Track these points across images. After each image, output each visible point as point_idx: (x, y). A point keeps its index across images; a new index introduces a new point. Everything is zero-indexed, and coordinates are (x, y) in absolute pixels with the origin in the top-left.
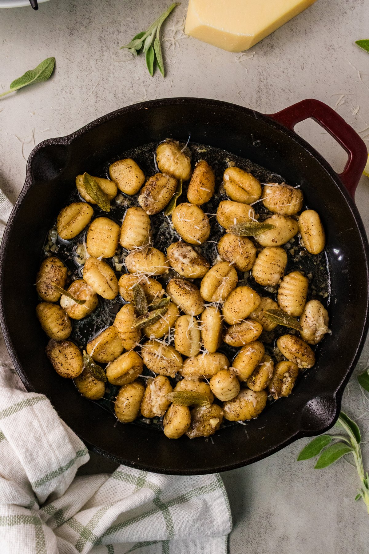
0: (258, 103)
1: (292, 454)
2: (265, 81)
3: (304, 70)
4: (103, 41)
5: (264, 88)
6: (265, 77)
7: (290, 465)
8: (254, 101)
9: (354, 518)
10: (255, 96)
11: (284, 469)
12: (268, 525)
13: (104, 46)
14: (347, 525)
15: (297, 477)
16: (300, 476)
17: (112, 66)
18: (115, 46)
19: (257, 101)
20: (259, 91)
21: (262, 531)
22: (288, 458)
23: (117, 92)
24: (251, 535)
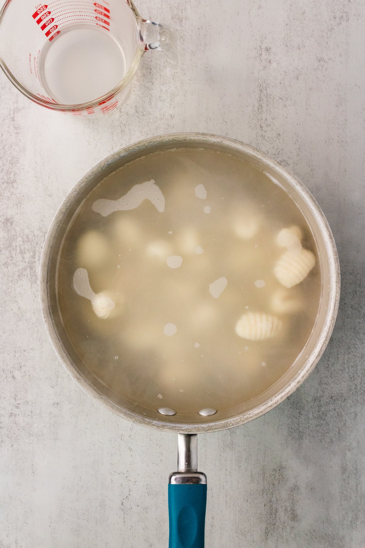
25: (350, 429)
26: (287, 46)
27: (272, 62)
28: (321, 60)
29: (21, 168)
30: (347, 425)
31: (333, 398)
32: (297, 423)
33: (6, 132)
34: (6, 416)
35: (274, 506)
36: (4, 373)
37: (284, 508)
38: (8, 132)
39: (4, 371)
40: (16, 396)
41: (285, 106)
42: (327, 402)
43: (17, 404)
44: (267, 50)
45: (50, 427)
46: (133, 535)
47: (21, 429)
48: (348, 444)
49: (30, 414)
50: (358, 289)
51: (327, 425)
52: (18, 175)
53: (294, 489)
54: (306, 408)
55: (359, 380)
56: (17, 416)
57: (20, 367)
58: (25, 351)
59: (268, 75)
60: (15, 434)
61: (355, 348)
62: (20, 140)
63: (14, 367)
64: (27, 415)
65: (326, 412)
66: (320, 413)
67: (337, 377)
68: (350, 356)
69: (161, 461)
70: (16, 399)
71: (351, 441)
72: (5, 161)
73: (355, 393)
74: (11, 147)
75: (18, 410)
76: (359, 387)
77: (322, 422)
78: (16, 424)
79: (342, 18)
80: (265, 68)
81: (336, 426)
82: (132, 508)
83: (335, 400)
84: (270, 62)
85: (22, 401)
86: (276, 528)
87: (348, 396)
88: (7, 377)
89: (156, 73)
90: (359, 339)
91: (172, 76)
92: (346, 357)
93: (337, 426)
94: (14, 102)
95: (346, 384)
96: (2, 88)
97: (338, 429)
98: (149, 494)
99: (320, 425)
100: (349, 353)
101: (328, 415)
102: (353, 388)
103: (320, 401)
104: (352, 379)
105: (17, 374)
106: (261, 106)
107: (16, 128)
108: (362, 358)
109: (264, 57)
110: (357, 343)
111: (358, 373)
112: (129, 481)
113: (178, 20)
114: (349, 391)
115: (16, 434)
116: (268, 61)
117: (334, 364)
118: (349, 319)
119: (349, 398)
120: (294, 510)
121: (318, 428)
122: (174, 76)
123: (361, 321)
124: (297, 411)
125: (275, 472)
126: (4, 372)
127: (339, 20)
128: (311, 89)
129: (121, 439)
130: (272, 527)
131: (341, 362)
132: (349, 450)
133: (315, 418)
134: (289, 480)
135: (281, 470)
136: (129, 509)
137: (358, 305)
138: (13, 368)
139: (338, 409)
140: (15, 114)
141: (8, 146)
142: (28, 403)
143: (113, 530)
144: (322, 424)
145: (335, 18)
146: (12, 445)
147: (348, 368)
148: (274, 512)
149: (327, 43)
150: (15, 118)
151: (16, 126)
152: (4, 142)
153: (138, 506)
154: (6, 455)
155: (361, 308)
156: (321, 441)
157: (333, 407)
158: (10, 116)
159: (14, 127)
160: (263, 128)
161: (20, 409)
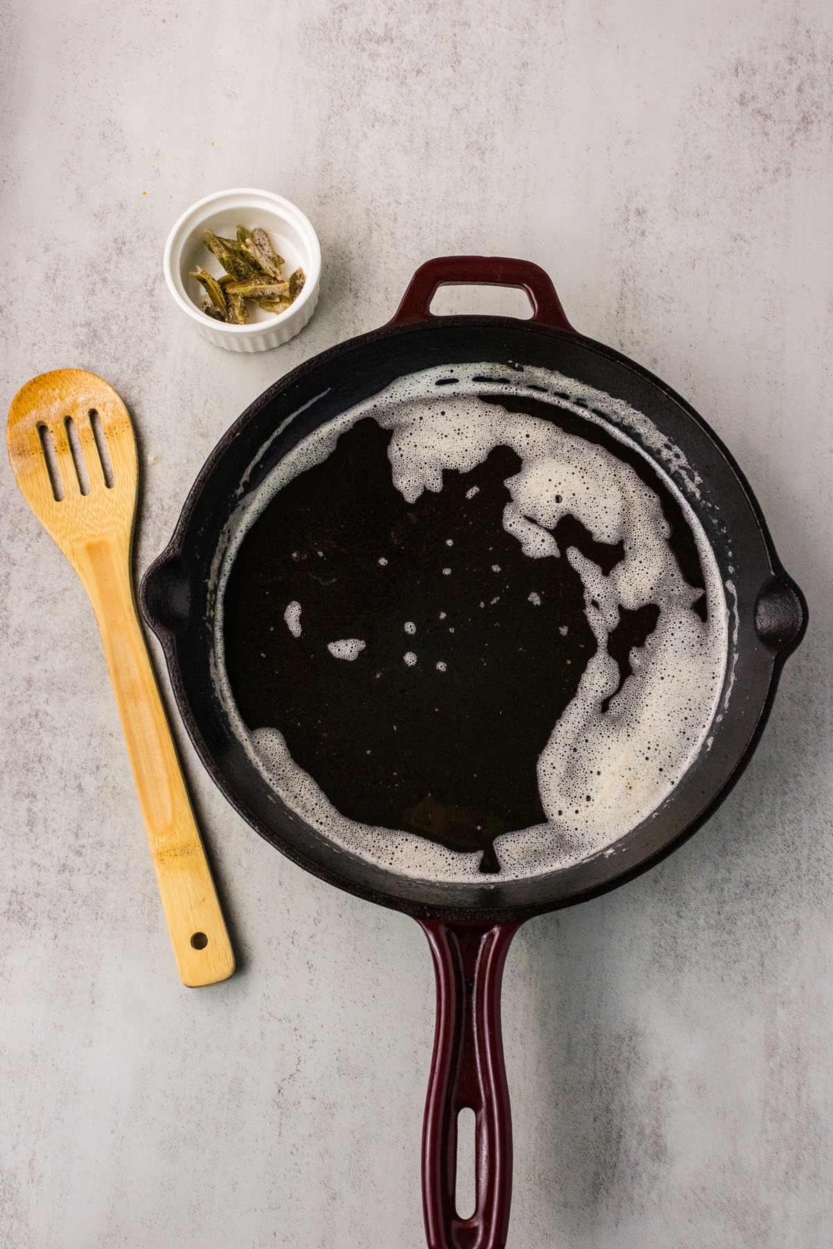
0: (620, 315)
1: (678, 916)
2: (631, 284)
3: (695, 269)
4: (372, 215)
5: (630, 293)
6: (631, 277)
7: (674, 938)
8: (613, 312)
9: (799, 1049)
10: (615, 305)
11: (662, 943)
12: (633, 1054)
13: (373, 222)
14: (784, 1063)
15: (687, 963)
16: (693, 960)
17: (384, 253)
18: (391, 223)
19: (618, 313)
20: (622, 296)
21: (622, 1067)
22: (671, 924)
23: (389, 290)
24: (599, 1074)
25: (786, 958)
26: (676, 210)
27: (647, 234)
28: (739, 238)
29: (154, 379)
30: (779, 947)
31: (751, 887)
32: (673, 935)
33: (135, 314)
34: (52, 869)
35: (616, 1121)
36: (61, 778)
37: (636, 1129)
38: (139, 314)
39: (61, 773)
40: (79, 828)
41: (668, 312)
42: (736, 894)
43: (80, 847)
44: (639, 213)
45: (143, 902)
46: (296, 1167)
47: (80, 902)
48: (780, 991)
49: (103, 870)
50: (804, 662)
51: (736, 945)
52: (147, 393)
53: (662, 1086)
54: (693, 904)
55: (806, 852)
56: (75, 872)
57: (98, 767)
58: (111, 735)
59: (638, 256)
60: (64, 912)
61: (797, 782)
62: (159, 330)
63: (84, 766)
64: (96, 871)
65: (735, 916)
66: (722, 916)
67: (759, 841)
68: (787, 799)
69: (374, 997)
70: (80, 835)
71: (788, 984)
72: (124, 366)
73: (795, 878)
74: (141, 341)
75: (79, 860)
76: (804, 867)
77: (725, 937)
78: (70, 890)
79: (777, 171)
80: (633, 243)
81: (755, 948)
82: (300, 1102)
83: (753, 890)
84: (643, 233)
85: (91, 841)
86: (617, 1175)
87: (781, 884)
88: (67, 787)
89: (429, 236)
90: (807, 765)
91: (460, 244)
92: (779, 801)
93: (757, 948)
94: (157, 264)
95: (777, 857)
96: (138, 237)
97: (758, 955)
98: (342, 1072)
99: (721, 942)
100: (786, 793)
101: (739, 924)
102: (792, 867)
103: (722, 890)
104: (791, 849)
105: (89, 782)
106: (622, 309)
107: (154, 309)
108: (810, 805)
109: (633, 222)
110: (802, 773)
111: (803, 835)
112: (299, 1038)
113: (478, 152)
114: (783, 873)
115: (67, 912)
116: (639, 232)
117: (752, 813)
118: (786, 722)
119: (784, 888)
120: (659, 1136)
121: (716, 949)
122: (462, 243)
123: (809, 729)
124: (674, 909)
125: (620, 1043)
126: (63, 776)
127: (772, 174)
128: (717, 286)
129: (293, 942)
130: (609, 1174)
131: (767, 810)
132: (783, 1003)
133: (710, 926)
134: (650, 1063)
135: (634, 1038)
136: (294, 1105)
137: (804, 696)
138: (82, 768)
139: (761, 910)
140: (157, 285)
141: (134, 340)
142: (102, 845)
143: (254, 1152)
144: (725, 942)
145: (765, 170)
146: (56, 937)
147: (782, 825)
148: (615, 1136)
149: (751, 210)
150: (156, 292)
151: (156, 305)
152: (128, 331)
153: (314, 1098)
154: (38, 957)
155: (811, 701)
156: (722, 980)
157: (750, 907)
158: (146, 286)
159: (151, 307)
160: (624, 347)
161: (83, 858)
